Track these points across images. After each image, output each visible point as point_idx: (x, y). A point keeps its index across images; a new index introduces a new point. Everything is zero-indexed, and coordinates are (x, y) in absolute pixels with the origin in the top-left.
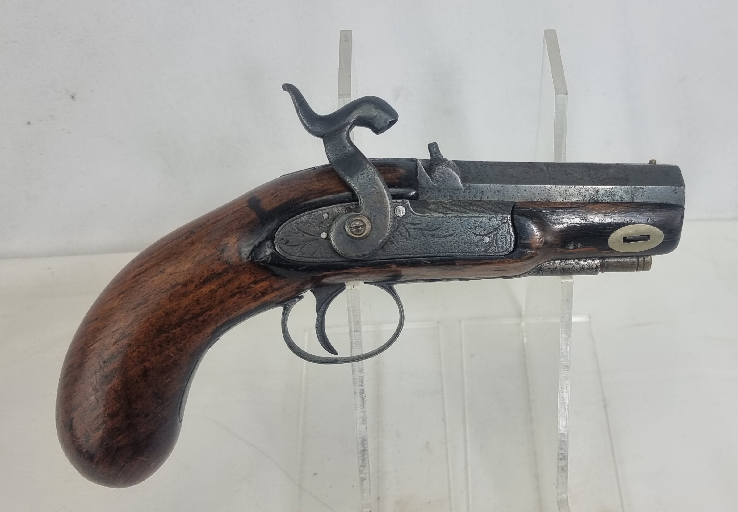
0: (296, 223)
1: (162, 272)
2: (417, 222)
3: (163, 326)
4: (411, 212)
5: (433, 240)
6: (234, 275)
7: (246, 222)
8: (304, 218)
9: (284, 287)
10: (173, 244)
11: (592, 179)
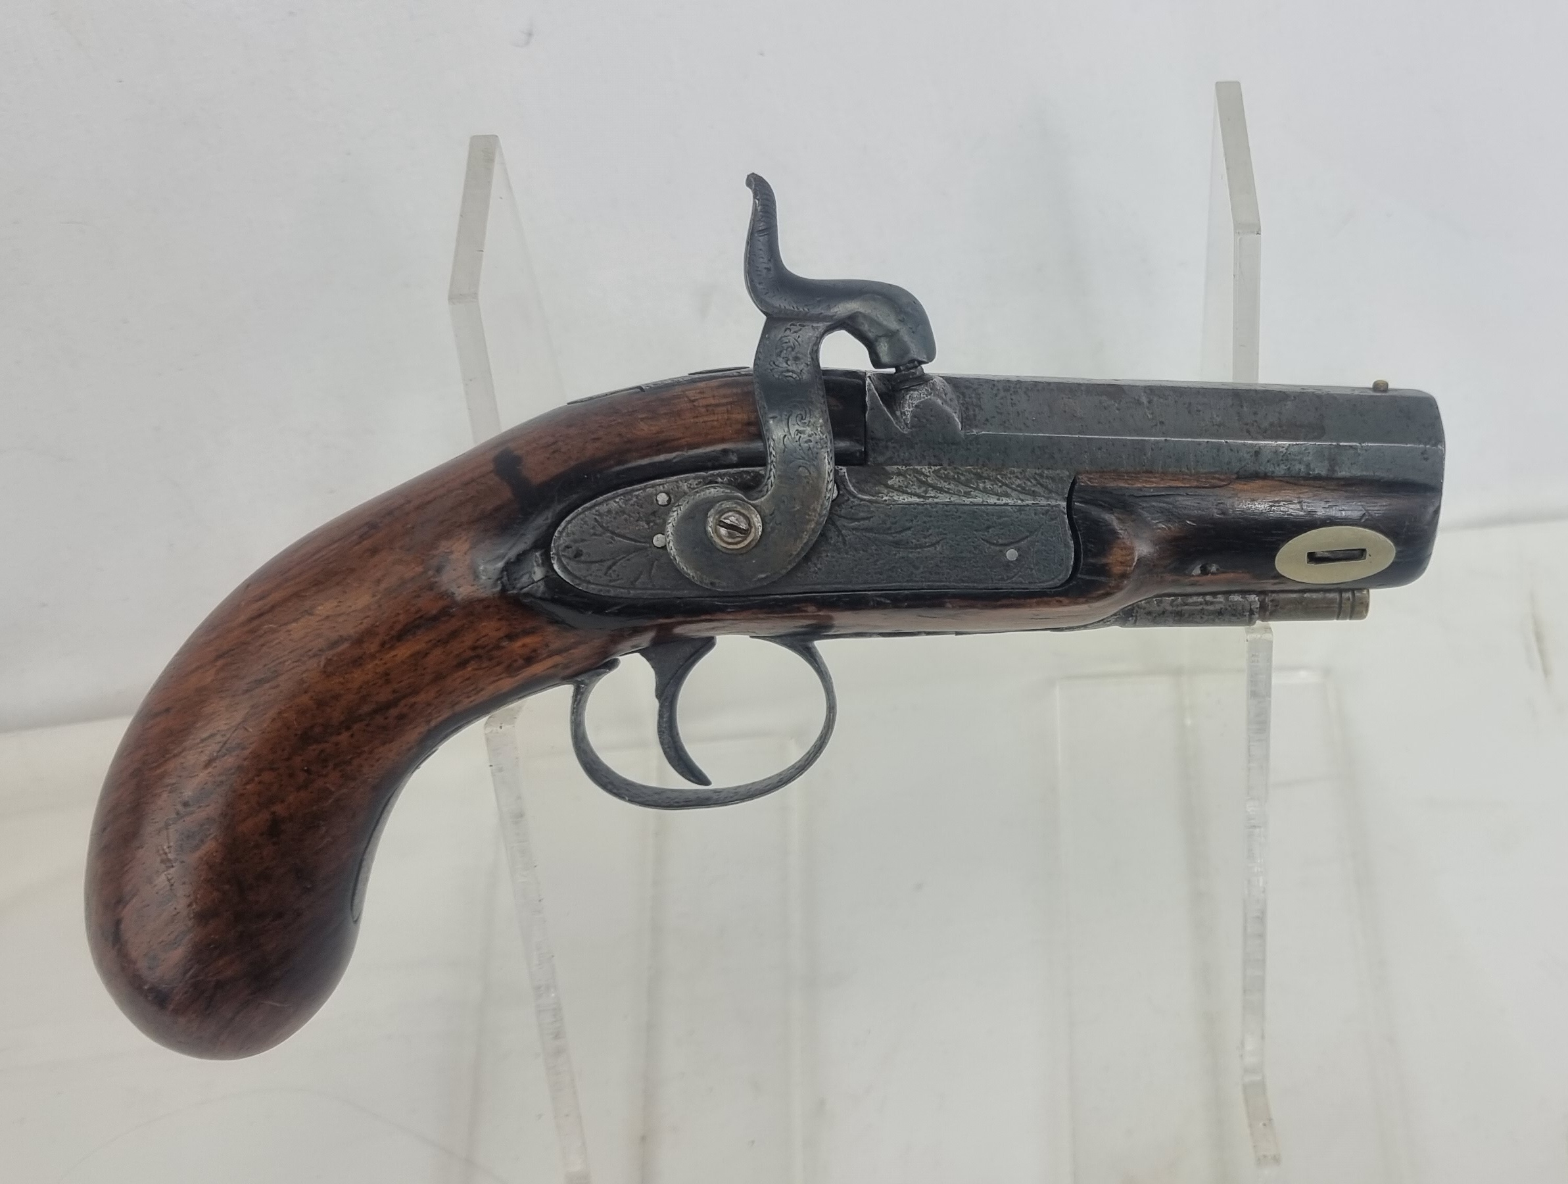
0: (597, 513)
1: (309, 612)
2: (862, 515)
3: (312, 727)
4: (850, 493)
5: (895, 555)
6: (465, 621)
7: (490, 507)
8: (615, 502)
9: (574, 648)
10: (332, 550)
11: (1247, 424)
